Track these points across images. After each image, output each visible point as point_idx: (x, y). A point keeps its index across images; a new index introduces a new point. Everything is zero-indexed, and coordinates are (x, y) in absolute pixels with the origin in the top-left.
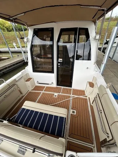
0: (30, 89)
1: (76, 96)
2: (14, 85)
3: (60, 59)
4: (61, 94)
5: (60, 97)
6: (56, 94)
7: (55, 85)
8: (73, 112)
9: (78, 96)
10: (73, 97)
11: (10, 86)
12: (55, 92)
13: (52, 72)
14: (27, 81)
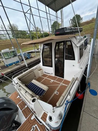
0: (40, 75)
1: (64, 85)
2: (32, 71)
3: (56, 59)
4: (55, 81)
5: (53, 83)
6: (52, 81)
7: (53, 75)
8: (57, 93)
9: (65, 85)
10: (62, 84)
11: (30, 72)
12: (52, 79)
13: (52, 66)
14: (39, 70)
